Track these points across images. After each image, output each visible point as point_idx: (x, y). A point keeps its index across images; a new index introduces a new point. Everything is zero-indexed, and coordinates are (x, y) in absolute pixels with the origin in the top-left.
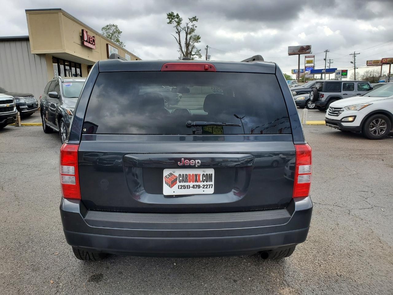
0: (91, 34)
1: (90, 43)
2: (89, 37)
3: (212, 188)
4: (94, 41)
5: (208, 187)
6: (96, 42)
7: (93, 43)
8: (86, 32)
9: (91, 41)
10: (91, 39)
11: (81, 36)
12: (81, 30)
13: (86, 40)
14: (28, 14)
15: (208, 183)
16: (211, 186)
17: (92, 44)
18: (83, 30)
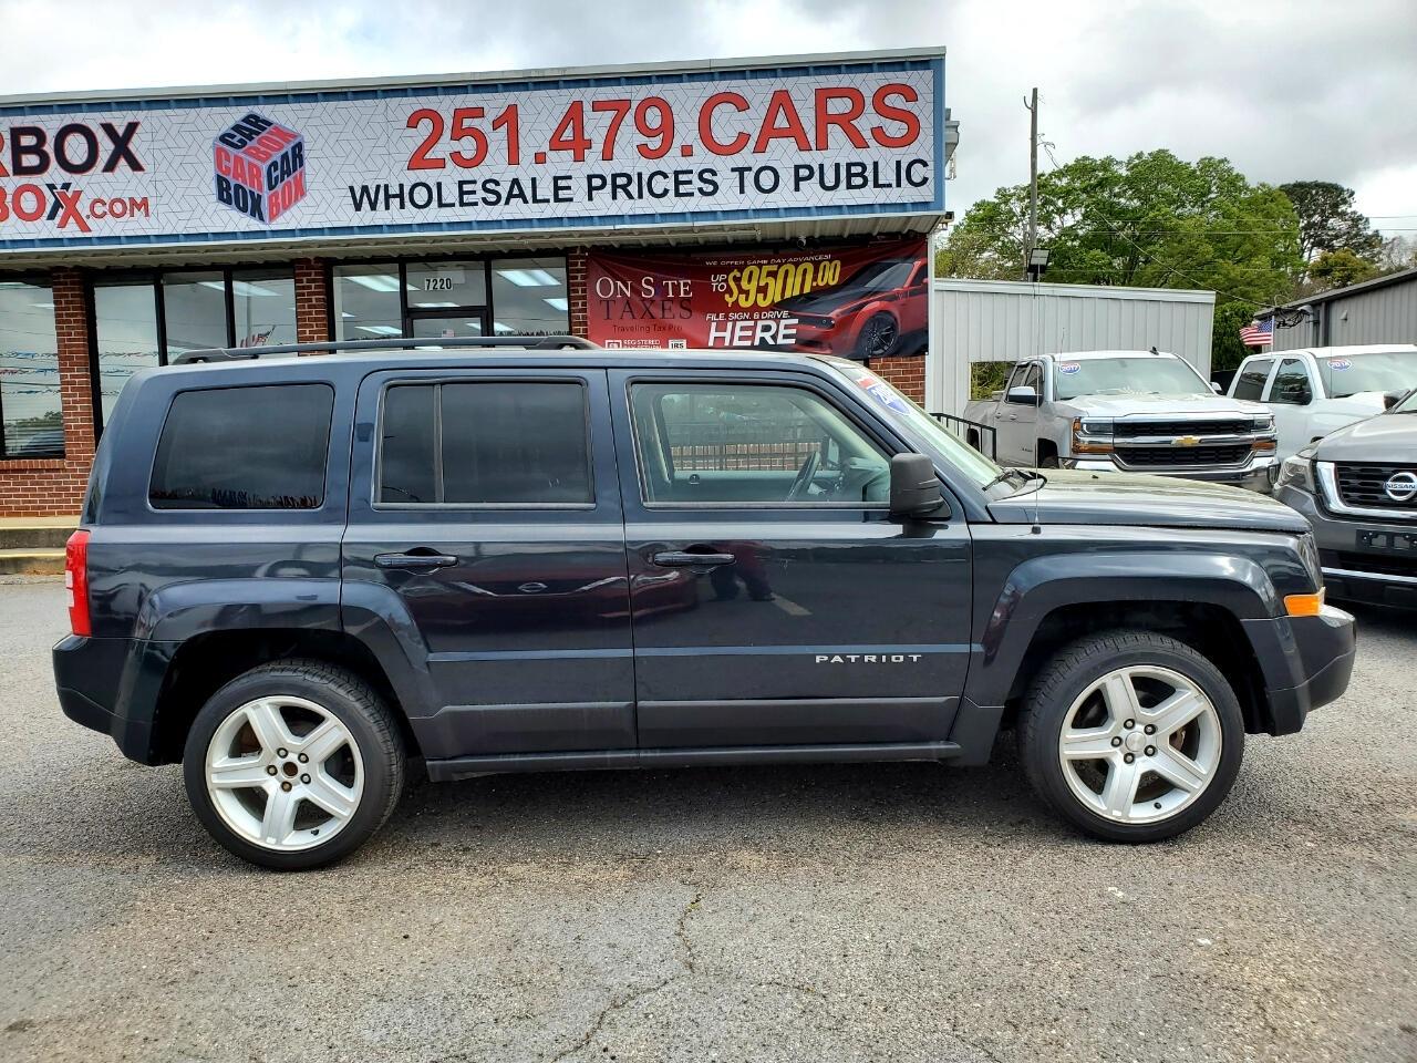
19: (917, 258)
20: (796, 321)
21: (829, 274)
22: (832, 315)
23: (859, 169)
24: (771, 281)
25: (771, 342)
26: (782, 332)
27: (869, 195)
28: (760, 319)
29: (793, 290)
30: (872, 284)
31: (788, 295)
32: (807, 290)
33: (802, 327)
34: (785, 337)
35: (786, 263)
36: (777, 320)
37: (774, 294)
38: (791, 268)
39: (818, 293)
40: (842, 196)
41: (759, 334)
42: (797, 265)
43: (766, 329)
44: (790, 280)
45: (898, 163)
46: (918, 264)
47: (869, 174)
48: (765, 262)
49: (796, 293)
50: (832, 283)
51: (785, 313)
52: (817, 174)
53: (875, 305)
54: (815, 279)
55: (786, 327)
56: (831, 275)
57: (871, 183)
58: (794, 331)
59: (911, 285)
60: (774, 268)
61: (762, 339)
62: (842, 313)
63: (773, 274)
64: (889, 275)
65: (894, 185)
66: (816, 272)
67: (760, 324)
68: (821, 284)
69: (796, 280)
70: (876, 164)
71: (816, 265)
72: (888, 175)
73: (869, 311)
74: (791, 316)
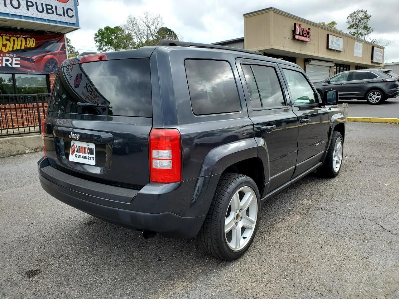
0: (305, 27)
1: (303, 36)
2: (302, 30)
3: (94, 160)
4: (308, 33)
5: (91, 159)
6: (311, 34)
7: (308, 36)
8: (300, 25)
9: (305, 34)
10: (304, 32)
11: (293, 30)
12: (294, 24)
13: (298, 33)
14: (245, 18)
15: (91, 156)
16: (93, 158)
17: (306, 36)
18: (295, 24)
19: (61, 42)
20: (19, 59)
21: (31, 42)
22: (34, 58)
23: (50, 7)
24: (8, 42)
25: (10, 66)
26: (14, 62)
27: (54, 17)
28: (4, 56)
29: (17, 46)
30: (48, 48)
31: (15, 48)
32: (23, 47)
33: (22, 61)
34: (16, 64)
35: (13, 36)
36: (12, 58)
37: (10, 47)
38: (16, 39)
39: (27, 50)
40: (44, 15)
41: (4, 62)
42: (17, 38)
43: (7, 60)
44: (16, 43)
45: (63, 8)
46: (62, 44)
47: (54, 9)
48: (4, 35)
49: (19, 48)
50: (33, 46)
51: (14, 55)
52: (35, 5)
53: (49, 56)
54: (26, 44)
55: (16, 60)
56: (32, 43)
57: (55, 13)
58: (19, 62)
59: (60, 51)
60: (8, 38)
61: (6, 64)
62: (37, 58)
63: (9, 40)
64: (52, 47)
65: (63, 15)
66: (26, 41)
67: (4, 58)
68: (29, 46)
69: (18, 43)
70: (56, 7)
71: (26, 39)
72: (60, 11)
73: (48, 58)
74: (18, 57)
